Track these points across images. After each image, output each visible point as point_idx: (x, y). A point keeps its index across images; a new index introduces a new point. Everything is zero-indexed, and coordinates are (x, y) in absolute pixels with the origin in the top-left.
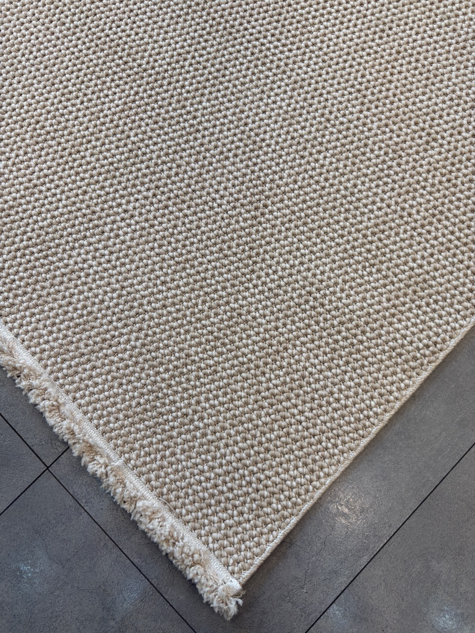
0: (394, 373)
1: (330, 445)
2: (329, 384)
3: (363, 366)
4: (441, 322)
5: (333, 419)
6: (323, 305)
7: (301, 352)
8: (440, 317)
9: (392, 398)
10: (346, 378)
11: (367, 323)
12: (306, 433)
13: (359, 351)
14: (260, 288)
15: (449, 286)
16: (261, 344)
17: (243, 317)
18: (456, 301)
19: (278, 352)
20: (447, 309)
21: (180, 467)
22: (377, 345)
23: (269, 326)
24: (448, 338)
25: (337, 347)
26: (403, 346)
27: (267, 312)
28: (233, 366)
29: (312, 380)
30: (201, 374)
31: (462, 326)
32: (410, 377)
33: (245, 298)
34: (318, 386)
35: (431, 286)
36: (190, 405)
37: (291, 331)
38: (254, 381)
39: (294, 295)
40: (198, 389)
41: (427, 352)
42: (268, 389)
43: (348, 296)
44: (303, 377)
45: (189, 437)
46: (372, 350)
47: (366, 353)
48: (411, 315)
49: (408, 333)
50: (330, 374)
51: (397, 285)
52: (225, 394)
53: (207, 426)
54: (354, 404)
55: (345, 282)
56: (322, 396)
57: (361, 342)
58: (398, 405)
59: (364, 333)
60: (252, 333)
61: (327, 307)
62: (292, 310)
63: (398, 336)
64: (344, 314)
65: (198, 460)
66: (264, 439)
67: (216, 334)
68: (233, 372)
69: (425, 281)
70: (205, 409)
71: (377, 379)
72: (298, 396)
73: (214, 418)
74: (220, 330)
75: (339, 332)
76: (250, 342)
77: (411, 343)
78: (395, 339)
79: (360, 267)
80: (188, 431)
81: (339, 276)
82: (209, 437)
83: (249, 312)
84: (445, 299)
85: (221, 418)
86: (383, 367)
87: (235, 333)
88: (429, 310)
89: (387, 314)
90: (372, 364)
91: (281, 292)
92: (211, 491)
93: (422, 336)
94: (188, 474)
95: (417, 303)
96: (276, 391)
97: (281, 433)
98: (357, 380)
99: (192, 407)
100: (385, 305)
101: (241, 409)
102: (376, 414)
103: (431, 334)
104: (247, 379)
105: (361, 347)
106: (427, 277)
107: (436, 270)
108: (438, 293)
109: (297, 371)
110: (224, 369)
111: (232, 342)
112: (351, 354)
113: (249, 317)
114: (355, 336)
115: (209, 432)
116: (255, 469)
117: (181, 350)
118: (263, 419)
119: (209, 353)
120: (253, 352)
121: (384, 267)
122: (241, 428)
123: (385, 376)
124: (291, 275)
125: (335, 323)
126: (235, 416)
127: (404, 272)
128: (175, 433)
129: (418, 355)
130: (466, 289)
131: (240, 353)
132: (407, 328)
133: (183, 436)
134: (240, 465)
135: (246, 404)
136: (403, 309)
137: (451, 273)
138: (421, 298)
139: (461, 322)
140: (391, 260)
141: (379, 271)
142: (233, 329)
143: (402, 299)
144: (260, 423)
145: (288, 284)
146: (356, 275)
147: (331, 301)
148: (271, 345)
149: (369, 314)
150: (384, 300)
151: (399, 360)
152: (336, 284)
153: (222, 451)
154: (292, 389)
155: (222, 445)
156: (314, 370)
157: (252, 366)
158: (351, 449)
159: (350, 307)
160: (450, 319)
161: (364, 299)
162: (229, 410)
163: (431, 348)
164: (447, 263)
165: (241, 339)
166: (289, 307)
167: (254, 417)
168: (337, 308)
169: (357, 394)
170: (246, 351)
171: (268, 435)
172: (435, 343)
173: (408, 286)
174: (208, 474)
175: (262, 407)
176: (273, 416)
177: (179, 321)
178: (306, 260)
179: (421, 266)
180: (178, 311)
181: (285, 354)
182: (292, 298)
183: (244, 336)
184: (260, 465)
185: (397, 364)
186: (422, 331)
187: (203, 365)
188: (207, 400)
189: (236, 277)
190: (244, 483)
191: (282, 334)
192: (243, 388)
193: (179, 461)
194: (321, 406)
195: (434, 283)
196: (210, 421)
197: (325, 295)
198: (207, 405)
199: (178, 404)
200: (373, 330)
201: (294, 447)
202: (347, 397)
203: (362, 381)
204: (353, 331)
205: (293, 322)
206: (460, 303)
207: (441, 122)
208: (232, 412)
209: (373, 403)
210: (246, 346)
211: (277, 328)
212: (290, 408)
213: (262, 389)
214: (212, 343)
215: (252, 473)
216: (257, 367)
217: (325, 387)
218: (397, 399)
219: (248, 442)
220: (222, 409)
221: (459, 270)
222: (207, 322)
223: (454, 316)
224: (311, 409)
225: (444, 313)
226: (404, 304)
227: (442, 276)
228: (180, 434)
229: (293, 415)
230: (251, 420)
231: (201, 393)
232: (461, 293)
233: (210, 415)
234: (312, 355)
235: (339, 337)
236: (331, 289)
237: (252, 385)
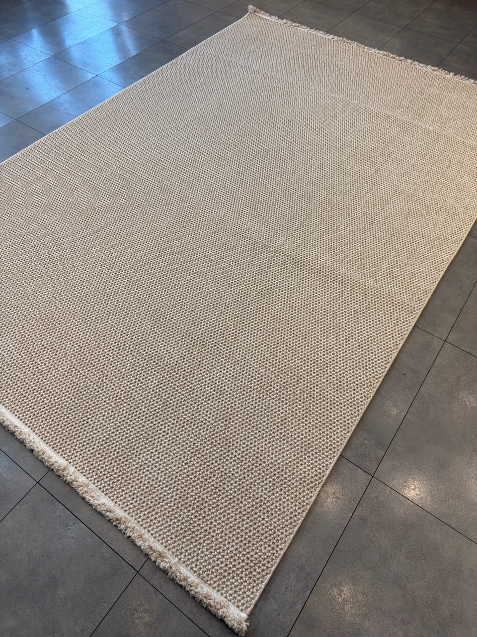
0: (304, 491)
1: (280, 533)
2: (275, 502)
3: (289, 490)
4: (320, 462)
5: (279, 519)
6: (264, 462)
7: (258, 488)
8: (320, 460)
9: (305, 504)
10: (282, 497)
11: (286, 468)
12: (267, 530)
13: (285, 483)
14: (234, 459)
15: (320, 444)
16: (238, 487)
17: (227, 475)
18: (325, 452)
19: (247, 490)
20: (322, 456)
21: (207, 558)
22: (293, 478)
23: (241, 477)
24: (325, 470)
25: (275, 482)
26: (305, 477)
27: (239, 470)
28: (226, 501)
29: (266, 501)
30: (211, 508)
31: (330, 463)
32: (312, 492)
33: (227, 465)
34: (269, 504)
35: (312, 446)
36: (207, 525)
37: (252, 478)
38: (238, 507)
39: (250, 460)
40: (210, 516)
41: (317, 478)
42: (245, 510)
43: (276, 456)
44: (261, 501)
45: (209, 542)
46: (291, 481)
47: (289, 483)
48: (306, 461)
49: (306, 470)
50: (274, 497)
51: (297, 448)
52: (224, 516)
53: (217, 534)
54: (288, 510)
55: (273, 449)
56: (272, 509)
57: (286, 478)
58: (308, 507)
59: (286, 473)
61: (267, 463)
62: (251, 467)
63: (302, 472)
64: (275, 465)
65: (216, 553)
66: (247, 536)
67: (215, 486)
68: (226, 504)
69: (309, 444)
70: (215, 526)
71: (296, 496)
72: (260, 511)
73: (220, 530)
74: (217, 483)
75: (275, 475)
77: (309, 475)
78: (301, 474)
79: (278, 441)
80: (208, 539)
81: (269, 447)
82: (220, 540)
83: (230, 472)
84: (320, 451)
85: (224, 529)
86: (298, 489)
87: (224, 484)
88: (313, 457)
89: (295, 462)
90: (292, 488)
91: (244, 459)
92: (224, 568)
93: (313, 471)
94: (211, 561)
95: (308, 455)
96: (249, 510)
97: (255, 532)
98: (287, 498)
99: (209, 526)
100: (293, 458)
101: (233, 523)
102: (299, 513)
103: (317, 469)
104: (234, 506)
105: (286, 481)
106: (310, 442)
107: (313, 438)
108: (316, 449)
109: (258, 498)
110: (222, 503)
111: (224, 488)
112: (282, 485)
113: (231, 474)
114: (282, 475)
115: (219, 537)
116: (245, 553)
117: (199, 497)
118: (245, 526)
120: (235, 492)
121: (289, 440)
122: (235, 533)
123: (300, 494)
124: (247, 450)
125: (272, 470)
126: (231, 527)
127: (299, 441)
128: (202, 541)
129: (313, 480)
130: (328, 445)
131: (228, 494)
132: (305, 468)
133: (206, 542)
134: (237, 552)
135: (236, 519)
136: (302, 459)
137: (320, 438)
138: (309, 452)
139: (329, 461)
140: (292, 436)
141: (287, 442)
142: (223, 482)
143: (300, 454)
144: (244, 528)
145: (246, 455)
146: (277, 446)
147: (268, 460)
148: (243, 487)
149: (286, 464)
150: (292, 455)
151: (305, 484)
152: (269, 451)
153: (227, 546)
154: (257, 508)
155: (226, 543)
156: (266, 496)
157: (235, 499)
158: (290, 534)
159: (278, 461)
160: (324, 460)
161: (283, 457)
162: (227, 524)
163: (318, 476)
164: (317, 434)
165: (228, 486)
166: (249, 466)
167: (240, 525)
168: (271, 463)
169: (288, 505)
171: (249, 534)
172: (320, 473)
173: (302, 447)
174: (221, 560)
175: (243, 520)
176: (250, 524)
177: (196, 482)
178: (253, 441)
179: (306, 437)
180: (195, 477)
181: (251, 491)
182: (250, 461)
184: (247, 550)
185: (304, 486)
186: (312, 468)
187: (211, 503)
188: (216, 521)
189: (221, 455)
190: (240, 561)
191: (247, 480)
192: (233, 512)
193: (206, 555)
194: (272, 514)
195: (313, 444)
196: (219, 531)
197: (265, 457)
198: (216, 524)
199: (201, 525)
200: (290, 471)
201: (262, 538)
202: (284, 507)
203: (290, 498)
204: (281, 473)
205: (252, 473)
206: (327, 452)
207: (302, 371)
208: (229, 525)
209: (296, 508)
210: (231, 489)
211: (244, 478)
212: (257, 518)
213: (242, 510)
214: (214, 491)
215: (244, 555)
216: (238, 499)
217: (273, 504)
218: (307, 504)
219: (239, 539)
220: (224, 524)
221: (323, 436)
222: (210, 480)
223: (326, 459)
224: (268, 517)
225: (321, 458)
226: (302, 456)
227: (316, 440)
228: (204, 541)
229: (260, 521)
230: (239, 528)
231: (212, 518)
232: (327, 447)
233: (218, 529)
234: (264, 489)
235: (275, 477)
236: (267, 454)
237: (237, 509)
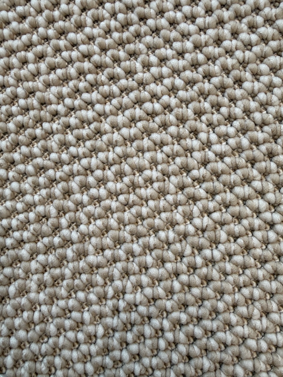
60: (169, 52)
76: (165, 70)
119: (86, 96)
148: (208, 76)
154: (253, 161)
170: (158, 89)
183: (153, 59)
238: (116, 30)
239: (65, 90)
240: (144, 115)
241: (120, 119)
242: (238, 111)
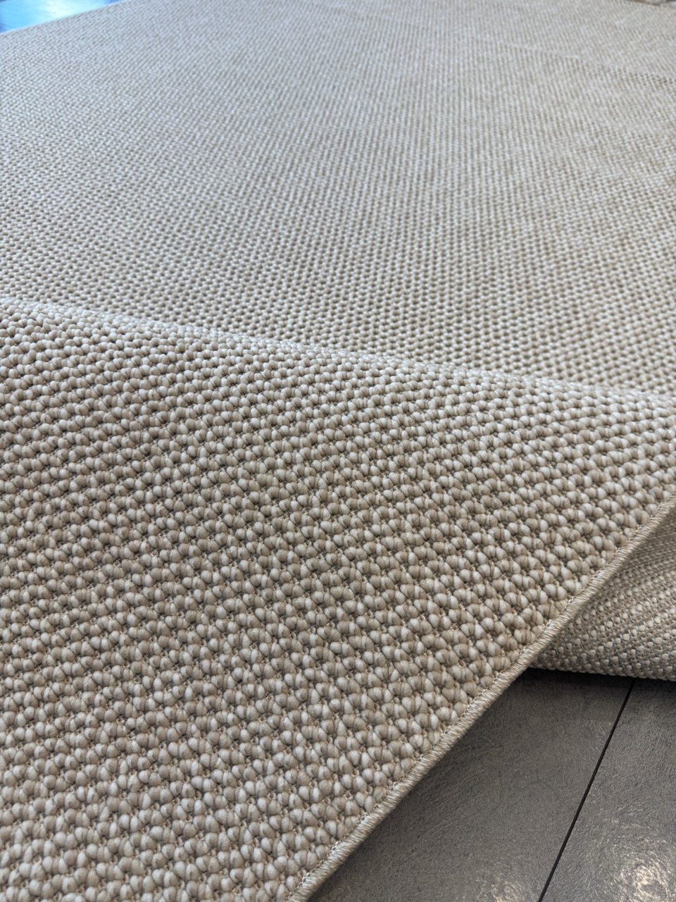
0: (419, 690)
2: (276, 707)
3: (353, 670)
4: (527, 580)
5: (273, 788)
6: (281, 530)
7: (224, 632)
8: (525, 569)
9: (408, 747)
10: (314, 694)
11: (368, 574)
12: (210, 820)
13: (345, 634)
15: (545, 504)
16: (142, 609)
18: (559, 538)
19: (176, 629)
20: (540, 553)
22: (385, 623)
23: (165, 572)
24: (539, 616)
25: (302, 622)
26: (440, 628)
27: (165, 540)
28: (78, 654)
29: (239, 695)
31: (571, 592)
32: (453, 701)
33: (122, 508)
34: (251, 710)
35: (507, 503)
37: (209, 584)
38: (118, 690)
39: (226, 507)
41: (492, 647)
42: (144, 711)
43: (335, 514)
44: (222, 688)
46: (374, 634)
47: (363, 640)
48: (462, 561)
49: (453, 600)
50: (279, 684)
51: (436, 496)
52: (52, 715)
54: (325, 755)
55: (331, 484)
56: (255, 735)
57: (353, 614)
58: (422, 765)
59: (360, 594)
60: (128, 584)
61: (289, 535)
62: (218, 537)
63: (431, 605)
64: (323, 550)
66: (114, 828)
67: (52, 583)
68: (76, 666)
69: (494, 491)
71: (379, 701)
72: (205, 730)
74: (62, 573)
75: (309, 590)
76: (120, 603)
77: (459, 622)
78: (424, 612)
79: (364, 456)
81: (320, 472)
83: (126, 539)
84: (535, 531)
85: (31, 770)
86: (395, 674)
88: (500, 552)
89: (412, 556)
90: (371, 665)
91: (200, 499)
93: (483, 609)
95: (476, 535)
96: (160, 716)
97: (155, 815)
98: (335, 702)
100: (408, 535)
101: (78, 752)
102: (370, 783)
103: (503, 605)
104: (103, 685)
105: (352, 626)
106: (499, 483)
107: (517, 470)
108: (521, 517)
109: (212, 673)
111: (84, 601)
112: (328, 639)
114: (341, 599)
119: (34, 622)
120: (125, 625)
121: (412, 459)
122: (69, 797)
123: (398, 695)
124: (224, 465)
125: (304, 569)
126: (62, 768)
127: (452, 470)
129: (473, 652)
130: (581, 514)
131: (96, 628)
132: (451, 588)
135: (92, 741)
136: (447, 546)
137: (550, 479)
138: (485, 525)
139: (569, 583)
140: (426, 447)
141: (402, 466)
142: (90, 574)
143: (444, 526)
145: (216, 483)
146: (355, 472)
147: (298, 524)
148: (162, 613)
149: (373, 553)
150: (408, 525)
151: (431, 661)
152: (313, 487)
154: (193, 714)
156: (247, 674)
157: (118, 656)
158: (304, 866)
159: (337, 538)
160: (547, 576)
161: (368, 522)
162: (52, 752)
163: (501, 639)
164: (541, 460)
165: (103, 596)
166: (212, 532)
168: (309, 538)
169: (332, 733)
170: (110, 622)
171: (125, 819)
172: (512, 627)
173: (459, 499)
175: (123, 752)
178: (258, 437)
179: (486, 462)
181: (191, 635)
182: (220, 513)
183: (110, 590)
185: (424, 668)
186: (484, 597)
189: (110, 465)
191: (190, 589)
192: (90, 705)
194: (250, 757)
195: (513, 496)
197: (288, 511)
200: (379, 588)
201: (178, 852)
202: (310, 740)
203: (347, 705)
204: (338, 590)
205: (217, 564)
206: (567, 540)
208: (57, 758)
209: (365, 758)
210: (112, 612)
211: (180, 576)
212: (184, 757)
213: (130, 708)
214: (42, 603)
216: (129, 660)
217: (267, 712)
218: (419, 749)
220: (38, 749)
221: (565, 474)
223: (554, 569)
224: (230, 763)
225: (532, 561)
226: (449, 536)
227: (530, 483)
229: (188, 774)
230: (95, 779)
232: (572, 521)
234: (246, 639)
235: (308, 602)
236: (302, 498)
237: (111, 699)
238: (78, 554)
239: (14, 614)
240: (91, 651)
241: (65, 652)
242: (186, 656)
